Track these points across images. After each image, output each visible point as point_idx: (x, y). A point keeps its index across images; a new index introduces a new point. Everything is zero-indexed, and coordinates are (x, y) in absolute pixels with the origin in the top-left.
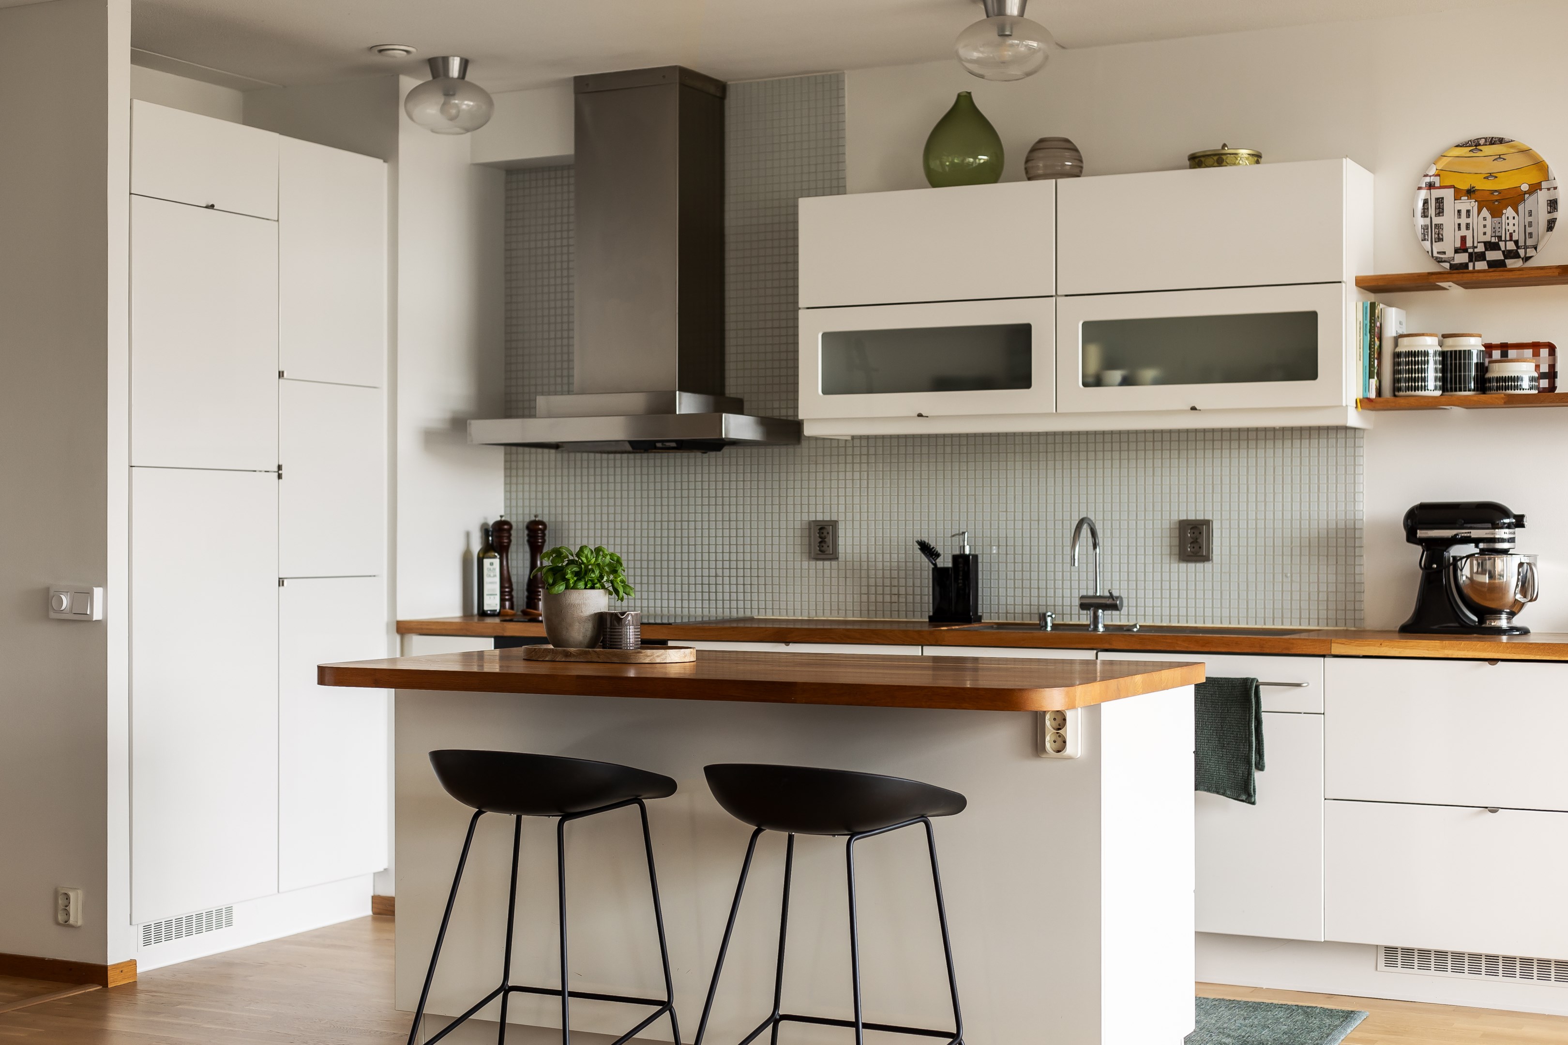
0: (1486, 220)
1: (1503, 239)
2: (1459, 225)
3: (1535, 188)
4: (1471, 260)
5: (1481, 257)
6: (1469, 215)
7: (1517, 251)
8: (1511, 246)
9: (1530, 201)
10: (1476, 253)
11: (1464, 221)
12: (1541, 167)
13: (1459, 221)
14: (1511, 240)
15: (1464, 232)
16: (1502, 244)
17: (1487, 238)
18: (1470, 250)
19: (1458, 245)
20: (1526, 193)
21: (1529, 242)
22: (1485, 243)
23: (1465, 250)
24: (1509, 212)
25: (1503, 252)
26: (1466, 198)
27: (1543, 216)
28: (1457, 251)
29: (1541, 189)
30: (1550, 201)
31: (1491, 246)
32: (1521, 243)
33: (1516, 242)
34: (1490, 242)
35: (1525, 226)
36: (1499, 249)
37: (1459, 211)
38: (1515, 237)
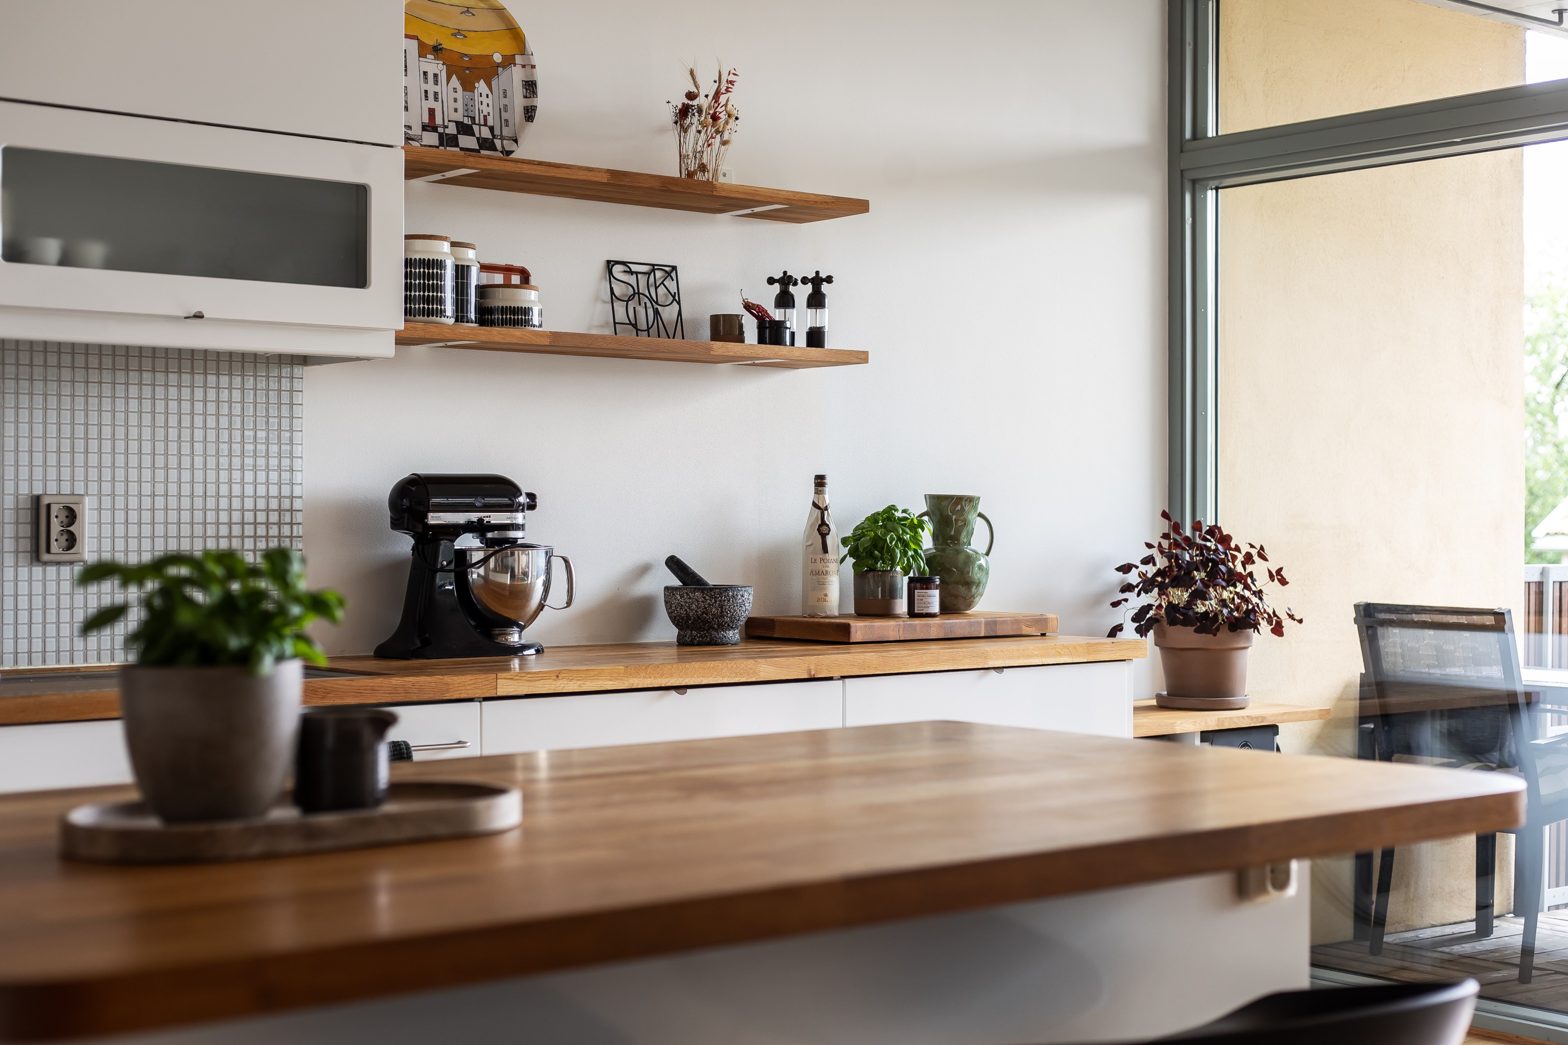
0: (456, 92)
1: (477, 122)
2: (426, 92)
3: (509, 61)
4: (441, 144)
5: (452, 141)
6: (437, 81)
7: (492, 140)
8: (486, 133)
9: (503, 75)
10: (447, 134)
11: (431, 88)
12: (516, 35)
13: (425, 87)
14: (485, 125)
15: (431, 103)
16: (476, 128)
17: (459, 117)
18: (441, 130)
19: (426, 120)
20: (498, 65)
21: (506, 132)
22: (457, 123)
23: (434, 129)
24: (481, 86)
25: (478, 139)
26: (432, 57)
27: (518, 101)
28: (425, 128)
29: (515, 65)
30: (526, 82)
31: (465, 129)
32: (497, 132)
33: (492, 129)
34: (462, 123)
35: (500, 109)
36: (474, 135)
37: (425, 73)
38: (490, 122)
